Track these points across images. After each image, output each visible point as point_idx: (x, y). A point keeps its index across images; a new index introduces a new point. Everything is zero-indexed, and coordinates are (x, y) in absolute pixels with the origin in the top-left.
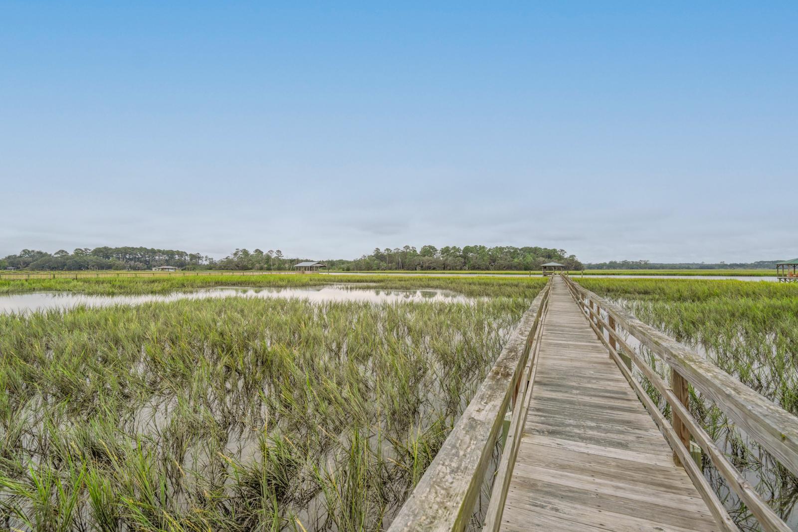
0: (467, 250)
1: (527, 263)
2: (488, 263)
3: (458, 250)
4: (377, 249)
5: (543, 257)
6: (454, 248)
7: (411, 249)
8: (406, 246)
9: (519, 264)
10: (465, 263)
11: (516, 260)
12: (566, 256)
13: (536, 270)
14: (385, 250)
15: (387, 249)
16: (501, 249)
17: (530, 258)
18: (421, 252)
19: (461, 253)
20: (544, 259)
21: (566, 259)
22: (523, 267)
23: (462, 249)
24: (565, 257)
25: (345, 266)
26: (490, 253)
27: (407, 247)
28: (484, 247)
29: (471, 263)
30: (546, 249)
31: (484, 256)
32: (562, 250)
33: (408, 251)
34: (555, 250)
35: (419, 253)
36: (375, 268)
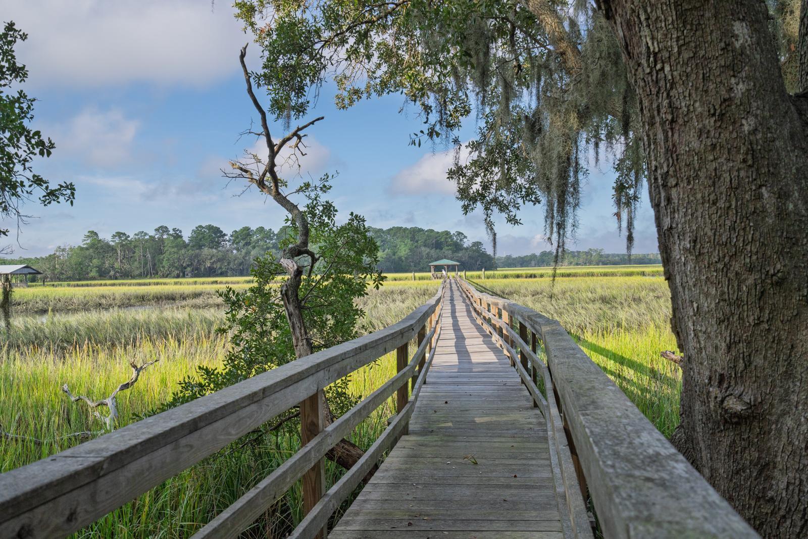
1: (400, 258)
4: (92, 232)
6: (261, 229)
7: (171, 232)
8: (162, 227)
12: (467, 243)
14: (114, 236)
15: (119, 234)
18: (192, 239)
20: (428, 250)
21: (467, 249)
24: (465, 246)
27: (163, 229)
32: (459, 234)
33: (164, 236)
35: (187, 241)
36: (93, 274)
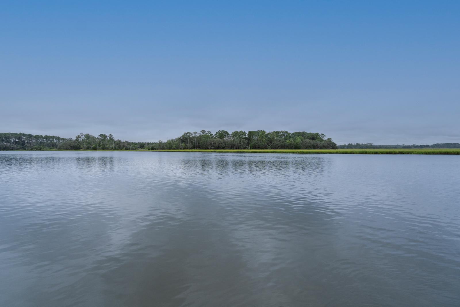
0: (251, 133)
1: (297, 143)
2: (266, 144)
3: (244, 134)
5: (309, 139)
6: (242, 132)
7: (207, 132)
9: (291, 144)
10: (248, 143)
11: (288, 141)
12: (325, 138)
13: (303, 149)
15: (189, 133)
16: (277, 133)
17: (299, 140)
18: (215, 135)
19: (247, 136)
20: (309, 140)
21: (325, 141)
22: (293, 147)
23: (247, 133)
25: (151, 146)
26: (269, 136)
27: (203, 131)
28: (264, 132)
29: (253, 143)
30: (311, 133)
31: (263, 138)
32: (322, 134)
33: (204, 134)
34: (317, 134)
35: (213, 136)
36: (174, 147)
